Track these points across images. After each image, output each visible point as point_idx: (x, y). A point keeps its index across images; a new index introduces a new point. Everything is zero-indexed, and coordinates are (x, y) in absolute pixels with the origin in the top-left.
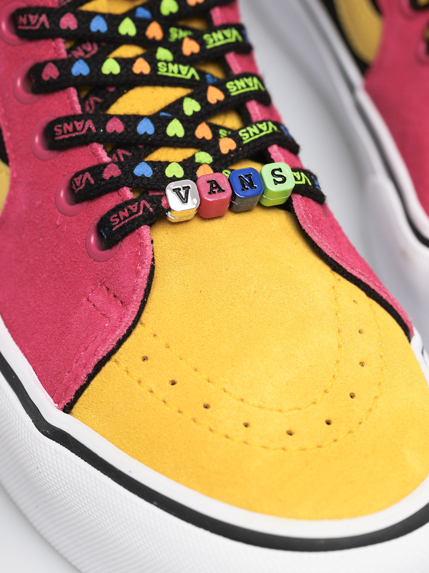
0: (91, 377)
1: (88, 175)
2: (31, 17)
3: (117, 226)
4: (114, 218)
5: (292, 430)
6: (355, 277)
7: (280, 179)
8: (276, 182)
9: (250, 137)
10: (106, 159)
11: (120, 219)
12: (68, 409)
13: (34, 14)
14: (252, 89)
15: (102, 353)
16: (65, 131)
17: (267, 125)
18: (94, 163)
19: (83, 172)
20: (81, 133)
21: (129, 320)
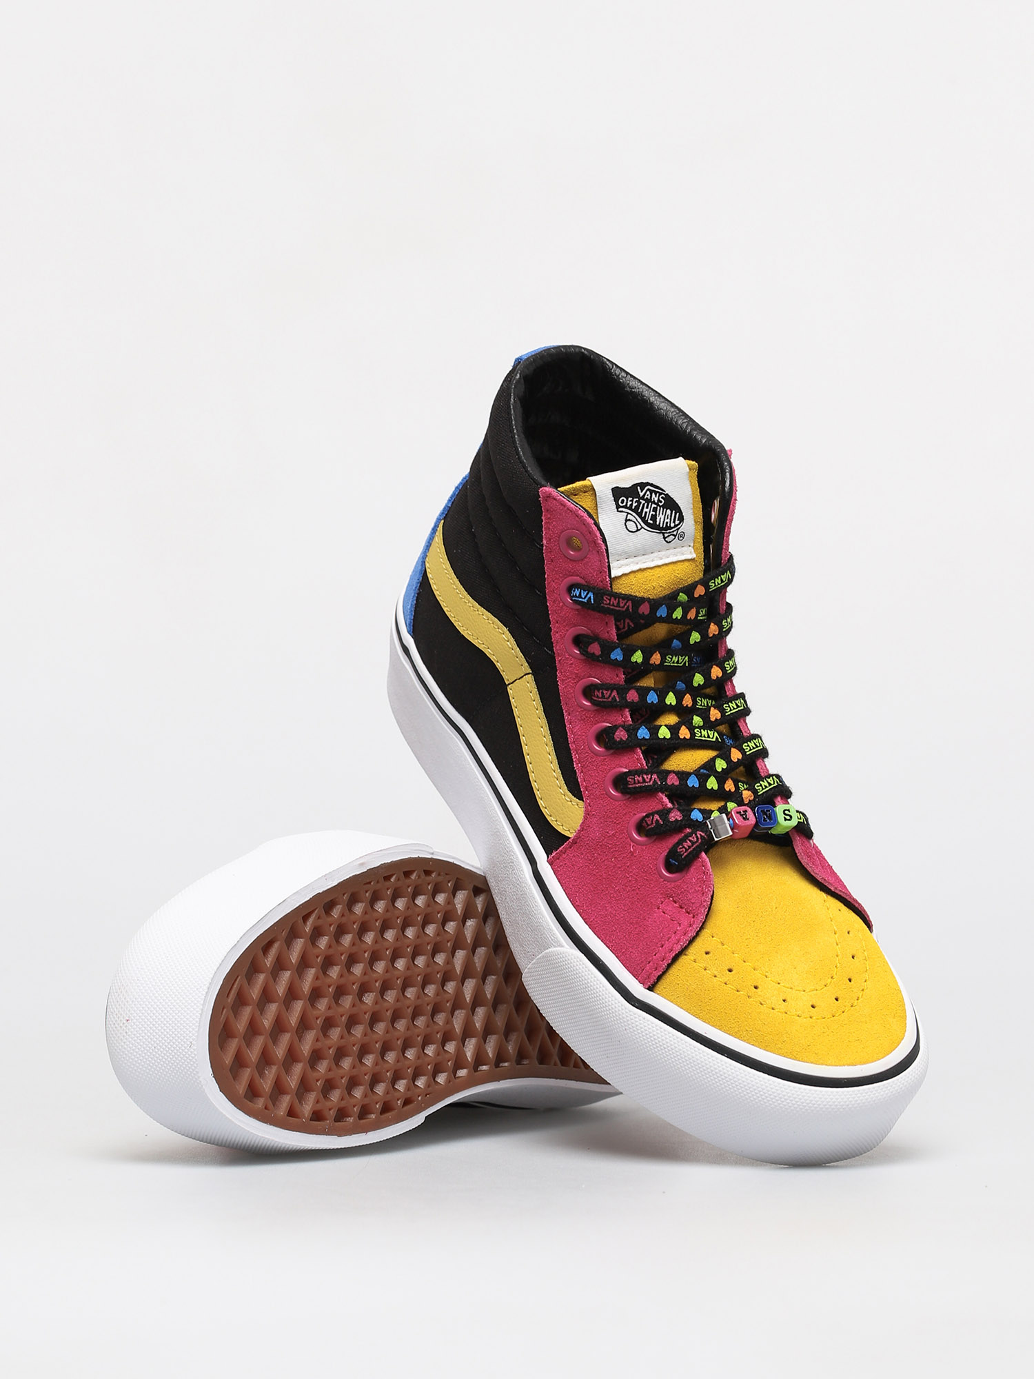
0: (669, 966)
1: (657, 817)
2: (605, 692)
3: (685, 854)
4: (680, 848)
5: (815, 1004)
6: (837, 894)
7: (788, 818)
8: (786, 819)
9: (763, 789)
10: (670, 805)
11: (685, 848)
12: (651, 989)
13: (607, 690)
14: (759, 748)
15: (678, 949)
16: (636, 781)
17: (773, 779)
18: (660, 807)
19: (653, 814)
20: (649, 784)
21: (696, 926)
